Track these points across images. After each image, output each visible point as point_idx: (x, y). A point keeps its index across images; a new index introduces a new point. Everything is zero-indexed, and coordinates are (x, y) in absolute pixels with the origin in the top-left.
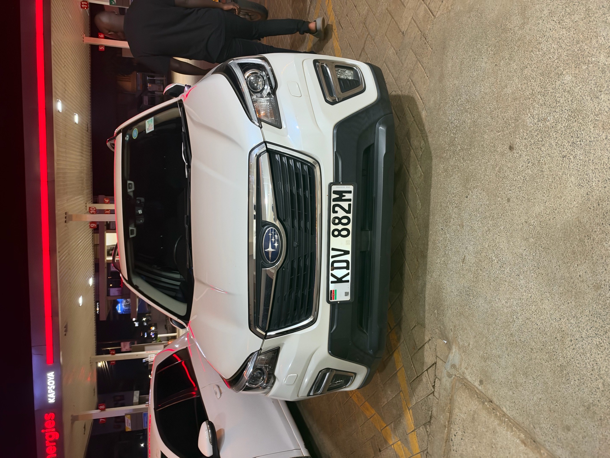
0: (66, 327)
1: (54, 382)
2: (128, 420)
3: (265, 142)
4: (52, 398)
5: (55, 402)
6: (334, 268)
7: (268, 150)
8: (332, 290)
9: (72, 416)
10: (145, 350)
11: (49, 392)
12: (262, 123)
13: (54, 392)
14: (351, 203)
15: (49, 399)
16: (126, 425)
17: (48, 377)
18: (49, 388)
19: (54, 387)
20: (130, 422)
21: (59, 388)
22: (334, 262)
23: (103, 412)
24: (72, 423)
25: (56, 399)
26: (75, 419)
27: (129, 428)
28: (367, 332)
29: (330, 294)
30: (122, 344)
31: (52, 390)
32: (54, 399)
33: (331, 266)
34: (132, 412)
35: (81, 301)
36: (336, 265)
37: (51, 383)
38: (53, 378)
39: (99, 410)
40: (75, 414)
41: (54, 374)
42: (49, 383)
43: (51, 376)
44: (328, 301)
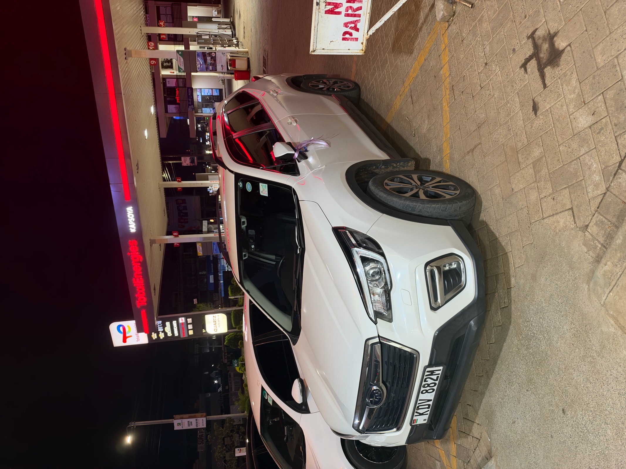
0: (137, 165)
1: (133, 215)
2: (199, 247)
3: (379, 336)
4: (133, 228)
5: (136, 232)
6: (418, 409)
7: (380, 342)
8: (415, 419)
9: (150, 240)
10: (209, 179)
11: (130, 223)
12: (377, 319)
13: (134, 223)
14: (440, 375)
15: (131, 229)
16: (198, 251)
17: (128, 211)
18: (129, 220)
19: (134, 220)
20: (201, 248)
21: (138, 221)
22: (418, 406)
23: (177, 238)
24: (151, 245)
25: (137, 229)
26: (152, 242)
27: (200, 253)
28: (435, 429)
29: (412, 421)
30: (182, 158)
31: (132, 222)
32: (135, 229)
33: (416, 408)
34: (202, 241)
35: (146, 133)
36: (420, 407)
37: (131, 216)
38: (132, 212)
39: (172, 236)
40: (152, 238)
41: (132, 209)
42: (129, 216)
43: (130, 210)
44: (411, 425)
